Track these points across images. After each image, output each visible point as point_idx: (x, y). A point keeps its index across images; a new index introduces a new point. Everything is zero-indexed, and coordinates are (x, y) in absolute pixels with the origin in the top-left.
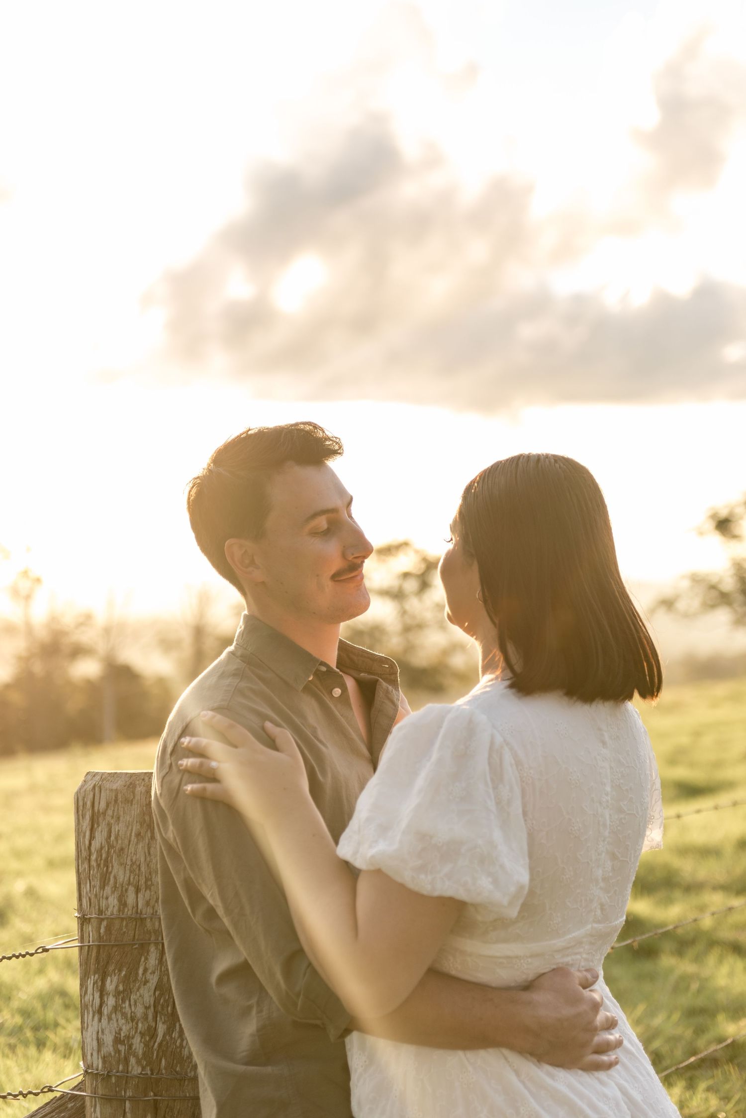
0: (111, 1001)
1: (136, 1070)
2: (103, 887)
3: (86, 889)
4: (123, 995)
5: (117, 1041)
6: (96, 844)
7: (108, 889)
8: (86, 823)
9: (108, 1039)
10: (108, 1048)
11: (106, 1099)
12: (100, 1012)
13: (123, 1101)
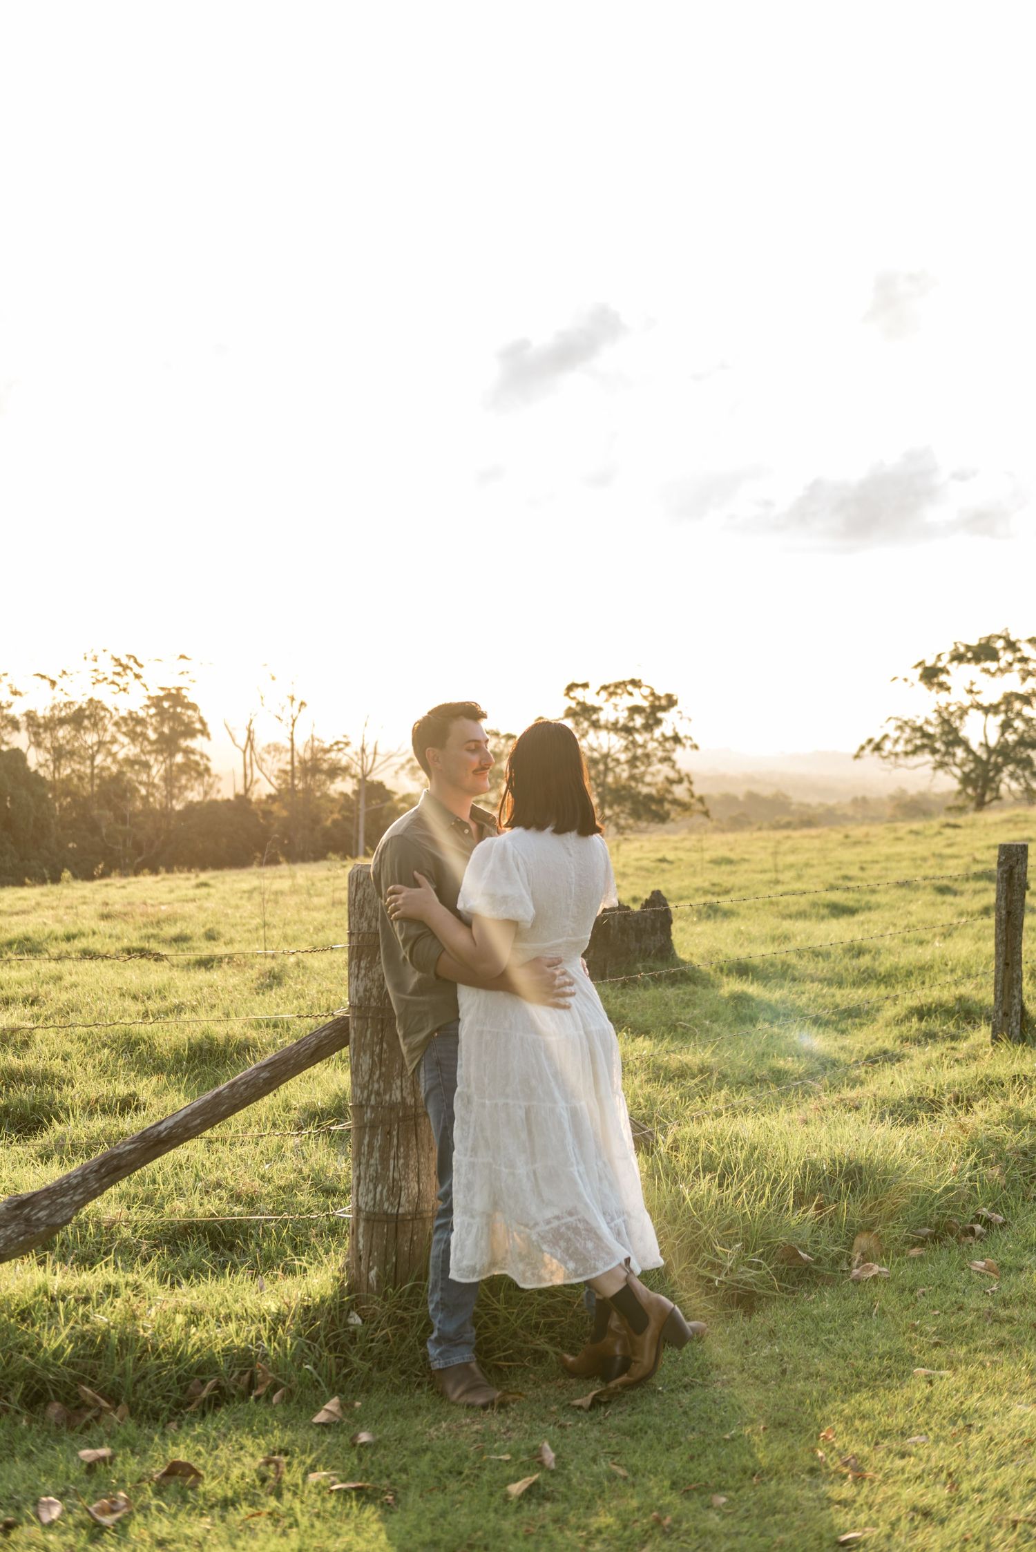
0: (363, 972)
1: (373, 1004)
2: (360, 918)
3: (352, 919)
4: (368, 969)
5: (365, 990)
6: (358, 898)
7: (363, 920)
8: (353, 888)
9: (361, 989)
10: (361, 993)
11: (359, 1018)
12: (357, 977)
13: (367, 1018)
